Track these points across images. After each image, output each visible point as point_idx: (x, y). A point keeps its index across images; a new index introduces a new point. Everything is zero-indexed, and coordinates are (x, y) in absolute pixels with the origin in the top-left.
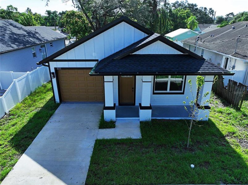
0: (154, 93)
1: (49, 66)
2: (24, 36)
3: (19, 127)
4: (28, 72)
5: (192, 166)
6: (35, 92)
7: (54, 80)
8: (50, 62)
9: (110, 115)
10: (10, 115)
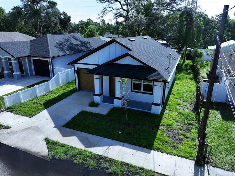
0: (132, 91)
1: (74, 66)
2: (78, 45)
3: (52, 97)
4: (69, 69)
5: (120, 132)
6: (71, 82)
7: (76, 75)
8: (75, 64)
9: (97, 99)
10: (52, 92)
